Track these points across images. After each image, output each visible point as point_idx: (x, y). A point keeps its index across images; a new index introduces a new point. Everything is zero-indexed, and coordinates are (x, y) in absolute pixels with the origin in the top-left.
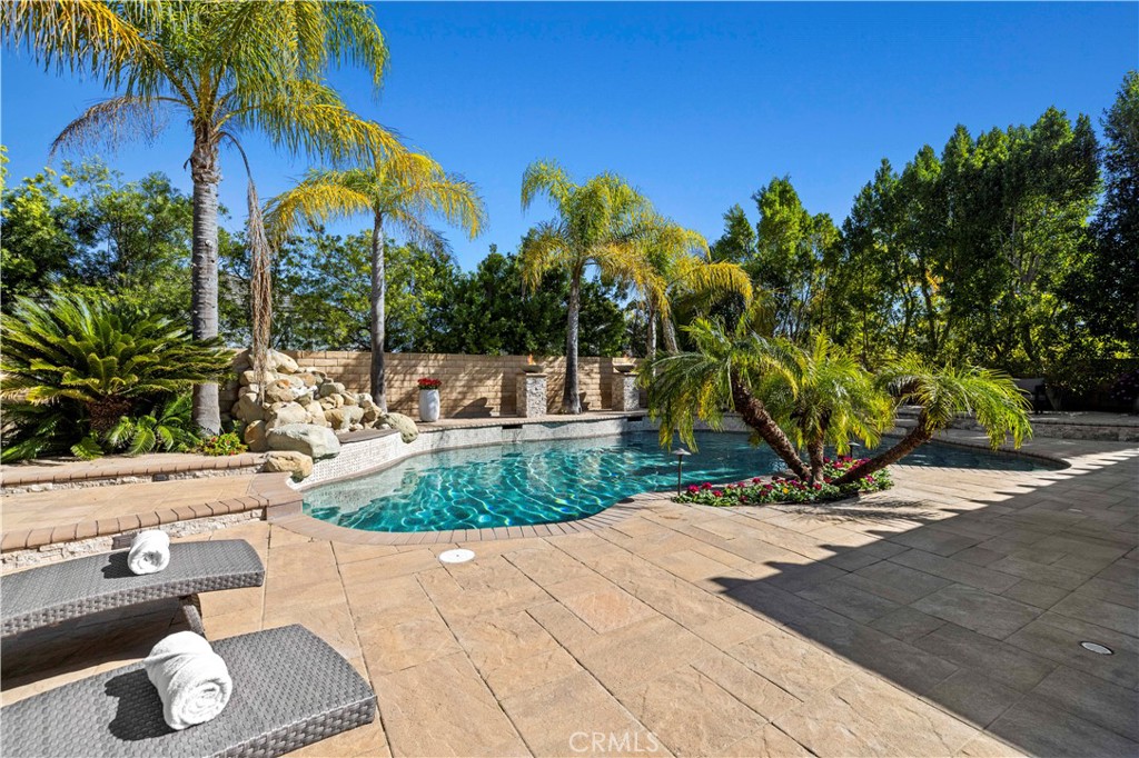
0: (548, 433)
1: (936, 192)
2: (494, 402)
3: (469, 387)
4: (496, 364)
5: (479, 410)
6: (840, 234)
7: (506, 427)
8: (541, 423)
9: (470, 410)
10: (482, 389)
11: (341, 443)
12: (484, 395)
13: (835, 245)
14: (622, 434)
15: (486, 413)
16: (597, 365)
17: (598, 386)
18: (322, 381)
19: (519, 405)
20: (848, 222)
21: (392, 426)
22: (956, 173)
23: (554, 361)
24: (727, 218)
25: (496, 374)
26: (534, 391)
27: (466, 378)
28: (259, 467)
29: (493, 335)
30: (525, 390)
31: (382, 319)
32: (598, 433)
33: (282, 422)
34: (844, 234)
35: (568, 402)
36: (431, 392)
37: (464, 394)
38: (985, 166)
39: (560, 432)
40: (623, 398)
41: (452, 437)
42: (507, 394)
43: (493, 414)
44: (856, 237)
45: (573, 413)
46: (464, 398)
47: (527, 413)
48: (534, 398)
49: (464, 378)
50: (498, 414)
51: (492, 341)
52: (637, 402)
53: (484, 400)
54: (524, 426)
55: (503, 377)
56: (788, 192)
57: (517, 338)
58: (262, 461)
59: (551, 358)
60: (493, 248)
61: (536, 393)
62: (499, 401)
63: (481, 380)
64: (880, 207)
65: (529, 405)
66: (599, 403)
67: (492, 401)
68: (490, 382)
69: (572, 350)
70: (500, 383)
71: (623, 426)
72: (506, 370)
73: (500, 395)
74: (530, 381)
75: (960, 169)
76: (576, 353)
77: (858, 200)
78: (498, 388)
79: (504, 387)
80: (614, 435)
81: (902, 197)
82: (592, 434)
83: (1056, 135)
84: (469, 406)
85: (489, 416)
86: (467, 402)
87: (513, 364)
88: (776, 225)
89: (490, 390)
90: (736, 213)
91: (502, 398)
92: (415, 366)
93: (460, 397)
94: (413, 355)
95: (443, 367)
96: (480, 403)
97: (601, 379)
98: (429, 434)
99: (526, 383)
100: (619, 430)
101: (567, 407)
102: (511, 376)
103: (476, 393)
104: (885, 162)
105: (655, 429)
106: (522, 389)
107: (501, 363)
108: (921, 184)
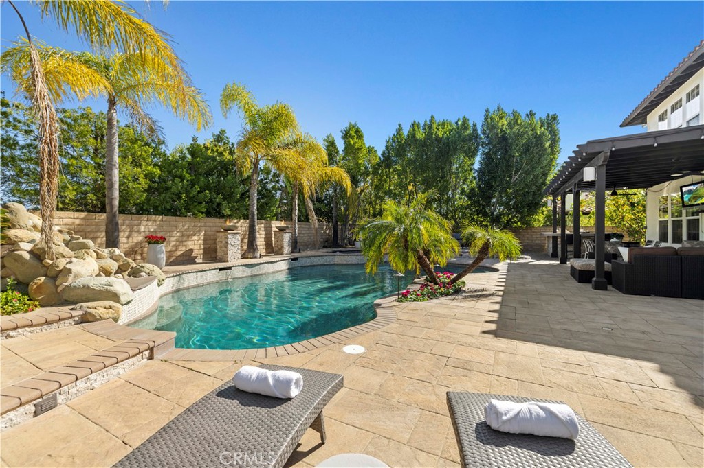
0: (248, 272)
1: (423, 145)
2: (198, 252)
3: (181, 241)
4: (199, 225)
5: (188, 258)
6: (380, 158)
7: (221, 269)
8: (243, 265)
9: (181, 259)
10: (190, 243)
11: (133, 290)
12: (191, 247)
13: (378, 164)
14: (289, 269)
15: (192, 261)
16: (263, 225)
17: (263, 240)
18: (69, 238)
19: (220, 253)
20: (384, 152)
21: (148, 274)
22: (432, 137)
23: (238, 222)
24: (325, 141)
25: (200, 231)
26: (233, 244)
27: (178, 234)
28: (77, 319)
29: (200, 203)
30: (227, 243)
31: (117, 186)
32: (277, 269)
33: (76, 276)
34: (382, 159)
35: (252, 250)
36: (160, 246)
37: (177, 247)
38: (443, 136)
39: (255, 271)
40: (283, 247)
41: (186, 280)
42: (207, 246)
43: (197, 261)
44: (387, 162)
45: (255, 257)
46: (176, 250)
47: (229, 259)
48: (232, 248)
49: (177, 234)
50: (201, 261)
51: (199, 208)
52: (290, 249)
53: (191, 250)
54: (232, 268)
55: (205, 235)
56: (359, 132)
57: (214, 206)
58: (81, 313)
59: (236, 221)
60: (195, 139)
61: (234, 245)
62: (202, 251)
63: (188, 237)
64: (398, 147)
65: (230, 253)
66: (264, 251)
67: (196, 252)
68: (195, 238)
69: (253, 215)
70: (202, 238)
71: (289, 264)
72: (207, 228)
73: (202, 247)
74: (230, 236)
75: (434, 136)
76: (256, 218)
77: (388, 142)
78: (201, 242)
79: (205, 241)
80: (284, 270)
81: (408, 144)
82: (274, 270)
83: (466, 128)
84: (180, 256)
85: (194, 263)
86: (179, 253)
87: (211, 224)
88: (356, 149)
89: (196, 244)
90: (331, 139)
91: (204, 249)
92: (138, 225)
93: (174, 249)
94: (134, 217)
95: (159, 226)
96: (188, 253)
97: (265, 235)
98: (170, 279)
99: (227, 238)
100: (287, 267)
101: (251, 254)
102: (210, 233)
103: (186, 246)
104: (400, 125)
105: (306, 265)
106: (224, 242)
107: (203, 224)
108: (417, 140)
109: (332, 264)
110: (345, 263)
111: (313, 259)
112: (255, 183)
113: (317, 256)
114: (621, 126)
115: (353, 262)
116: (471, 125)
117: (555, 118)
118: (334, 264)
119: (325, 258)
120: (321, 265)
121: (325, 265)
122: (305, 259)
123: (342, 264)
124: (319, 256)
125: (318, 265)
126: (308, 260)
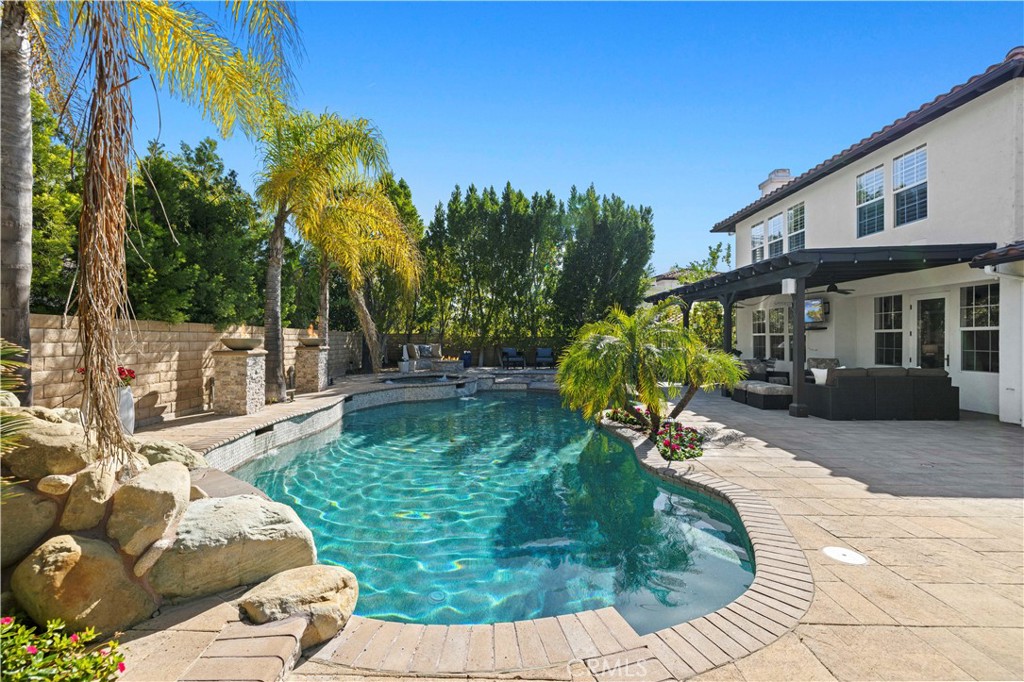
0: (296, 431)
2: (168, 399)
4: (169, 337)
5: (149, 414)
7: (258, 433)
8: (290, 420)
10: (152, 378)
12: (153, 388)
15: (157, 420)
19: (222, 397)
25: (170, 351)
26: (254, 376)
30: (243, 375)
32: (333, 421)
35: (274, 387)
36: (125, 390)
39: (307, 427)
40: (316, 377)
42: (184, 383)
43: (166, 418)
45: (283, 400)
47: (248, 410)
48: (253, 385)
50: (173, 418)
52: (326, 380)
53: (154, 395)
54: (275, 427)
55: (180, 359)
61: (256, 378)
62: (174, 395)
63: (149, 364)
65: (249, 395)
68: (162, 366)
70: (175, 366)
71: (343, 409)
72: (185, 345)
73: (175, 385)
74: (250, 361)
76: (280, 323)
78: (172, 374)
79: (180, 372)
80: (338, 421)
82: (329, 423)
83: (552, 208)
85: (161, 422)
87: (190, 336)
89: (163, 379)
91: (178, 390)
96: (148, 402)
99: (245, 365)
100: (342, 415)
101: (274, 394)
102: (188, 354)
103: (143, 386)
104: (457, 188)
105: (362, 407)
106: (233, 373)
107: (176, 335)
108: (486, 213)
109: (400, 403)
110: (423, 399)
111: (372, 395)
112: (279, 256)
113: (378, 391)
114: (711, 231)
115: (436, 398)
116: (558, 204)
117: (648, 211)
118: (404, 402)
119: (390, 393)
120: (385, 405)
121: (391, 404)
122: (361, 397)
123: (416, 402)
124: (382, 390)
125: (379, 407)
126: (367, 397)
